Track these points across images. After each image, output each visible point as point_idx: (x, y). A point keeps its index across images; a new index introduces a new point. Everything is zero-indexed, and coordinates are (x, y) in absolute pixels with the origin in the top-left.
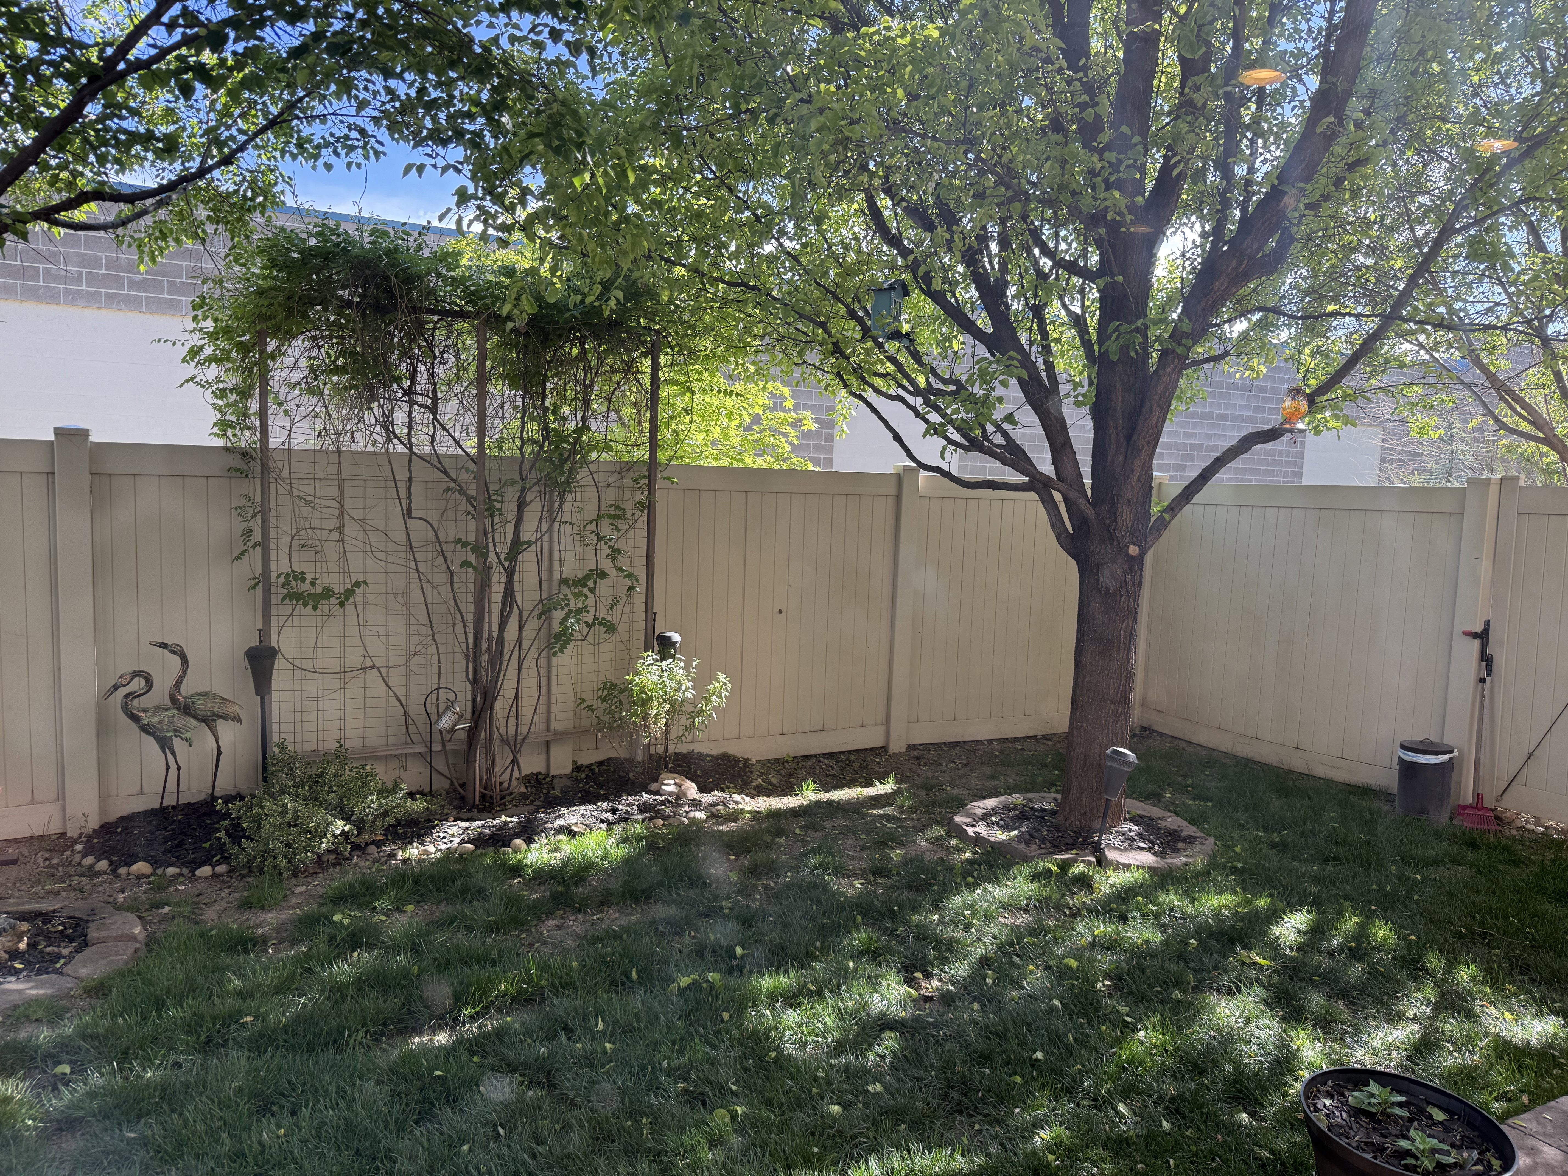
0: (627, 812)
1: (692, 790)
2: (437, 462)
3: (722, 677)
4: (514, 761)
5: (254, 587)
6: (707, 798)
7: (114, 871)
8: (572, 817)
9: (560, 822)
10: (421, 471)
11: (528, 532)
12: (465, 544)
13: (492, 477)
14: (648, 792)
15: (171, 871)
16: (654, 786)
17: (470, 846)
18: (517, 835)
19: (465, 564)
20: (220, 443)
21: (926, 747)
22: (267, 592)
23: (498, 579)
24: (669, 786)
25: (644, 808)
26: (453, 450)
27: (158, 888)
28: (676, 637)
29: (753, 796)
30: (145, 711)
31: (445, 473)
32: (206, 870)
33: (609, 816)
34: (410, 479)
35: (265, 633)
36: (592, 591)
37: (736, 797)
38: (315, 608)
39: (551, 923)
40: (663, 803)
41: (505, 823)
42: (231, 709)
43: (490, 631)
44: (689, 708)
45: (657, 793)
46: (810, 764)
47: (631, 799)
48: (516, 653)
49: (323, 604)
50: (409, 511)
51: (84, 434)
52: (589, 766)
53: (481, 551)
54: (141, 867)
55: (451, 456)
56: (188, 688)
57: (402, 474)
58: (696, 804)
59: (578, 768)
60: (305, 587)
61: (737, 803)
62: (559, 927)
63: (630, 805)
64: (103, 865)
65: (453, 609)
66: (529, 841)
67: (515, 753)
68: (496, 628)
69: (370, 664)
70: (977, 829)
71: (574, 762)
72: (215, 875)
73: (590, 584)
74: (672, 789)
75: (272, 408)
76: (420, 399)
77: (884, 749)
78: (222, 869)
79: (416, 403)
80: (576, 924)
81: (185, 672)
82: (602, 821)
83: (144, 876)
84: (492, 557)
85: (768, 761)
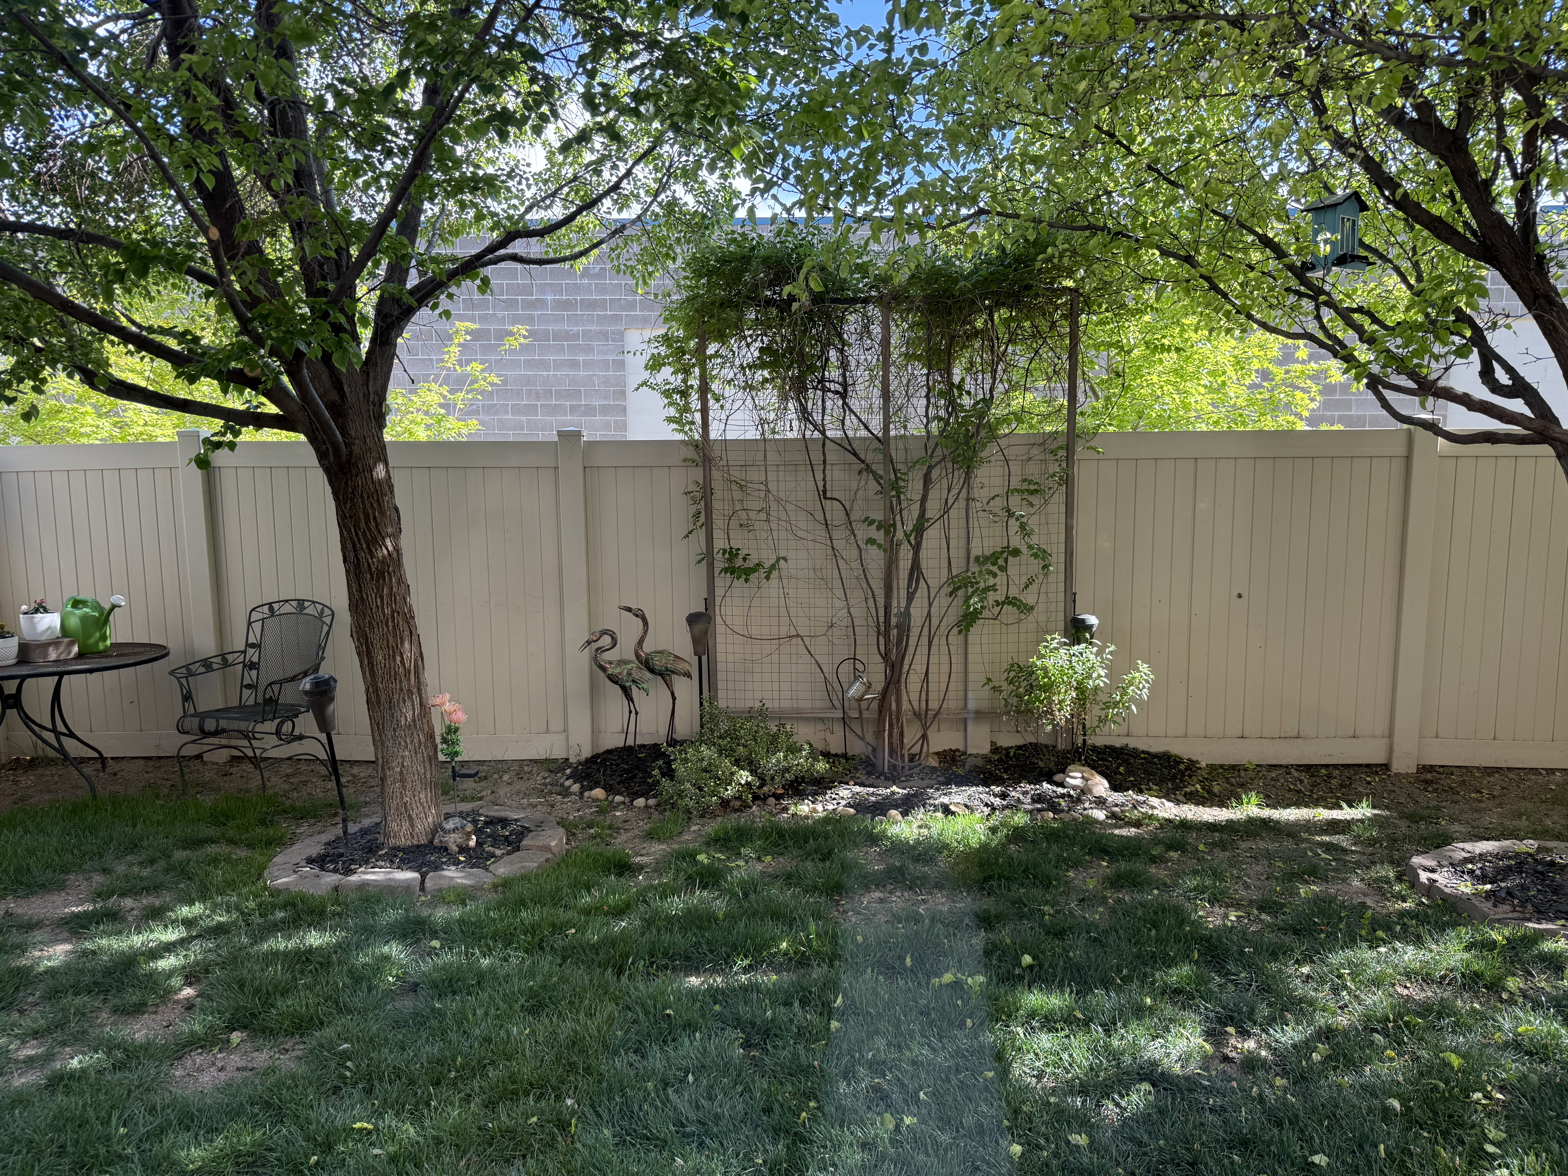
0: (1019, 800)
1: (1101, 786)
2: (847, 445)
3: (1144, 668)
4: (924, 737)
5: (700, 562)
6: (1117, 797)
7: (582, 793)
8: (957, 797)
9: (945, 800)
10: (833, 454)
11: (933, 508)
12: (872, 522)
13: (898, 455)
14: (1051, 782)
15: (618, 798)
16: (1058, 777)
17: (852, 811)
18: (896, 807)
19: (871, 541)
20: (680, 437)
21: (1447, 770)
22: (711, 566)
23: (905, 556)
24: (1075, 778)
25: (1038, 798)
26: (863, 433)
27: (602, 811)
28: (1092, 620)
29: (1178, 802)
30: (610, 663)
31: (855, 454)
32: (640, 802)
33: (997, 801)
34: (824, 462)
35: (709, 602)
36: (1004, 569)
37: (1154, 801)
38: (747, 580)
39: (877, 895)
40: (1063, 796)
41: (893, 793)
42: (681, 666)
43: (899, 607)
44: (1103, 697)
45: (1061, 785)
46: (1274, 774)
47: (1028, 787)
48: (926, 629)
49: (753, 577)
50: (825, 491)
51: (578, 434)
52: (1007, 749)
53: (888, 527)
54: (598, 793)
55: (860, 438)
56: (648, 647)
57: (817, 457)
58: (1100, 802)
59: (995, 749)
60: (739, 562)
61: (1153, 808)
62: (881, 901)
63: (1025, 793)
64: (576, 788)
65: (865, 586)
66: (905, 814)
67: (925, 728)
68: (903, 604)
69: (794, 633)
70: (1434, 876)
71: (993, 743)
72: (647, 807)
73: (1001, 562)
74: (1078, 782)
75: (711, 402)
76: (832, 386)
77: (1386, 767)
78: (652, 802)
79: (829, 390)
80: (898, 900)
81: (646, 632)
82: (987, 805)
83: (597, 800)
84: (900, 535)
85: (1222, 766)
